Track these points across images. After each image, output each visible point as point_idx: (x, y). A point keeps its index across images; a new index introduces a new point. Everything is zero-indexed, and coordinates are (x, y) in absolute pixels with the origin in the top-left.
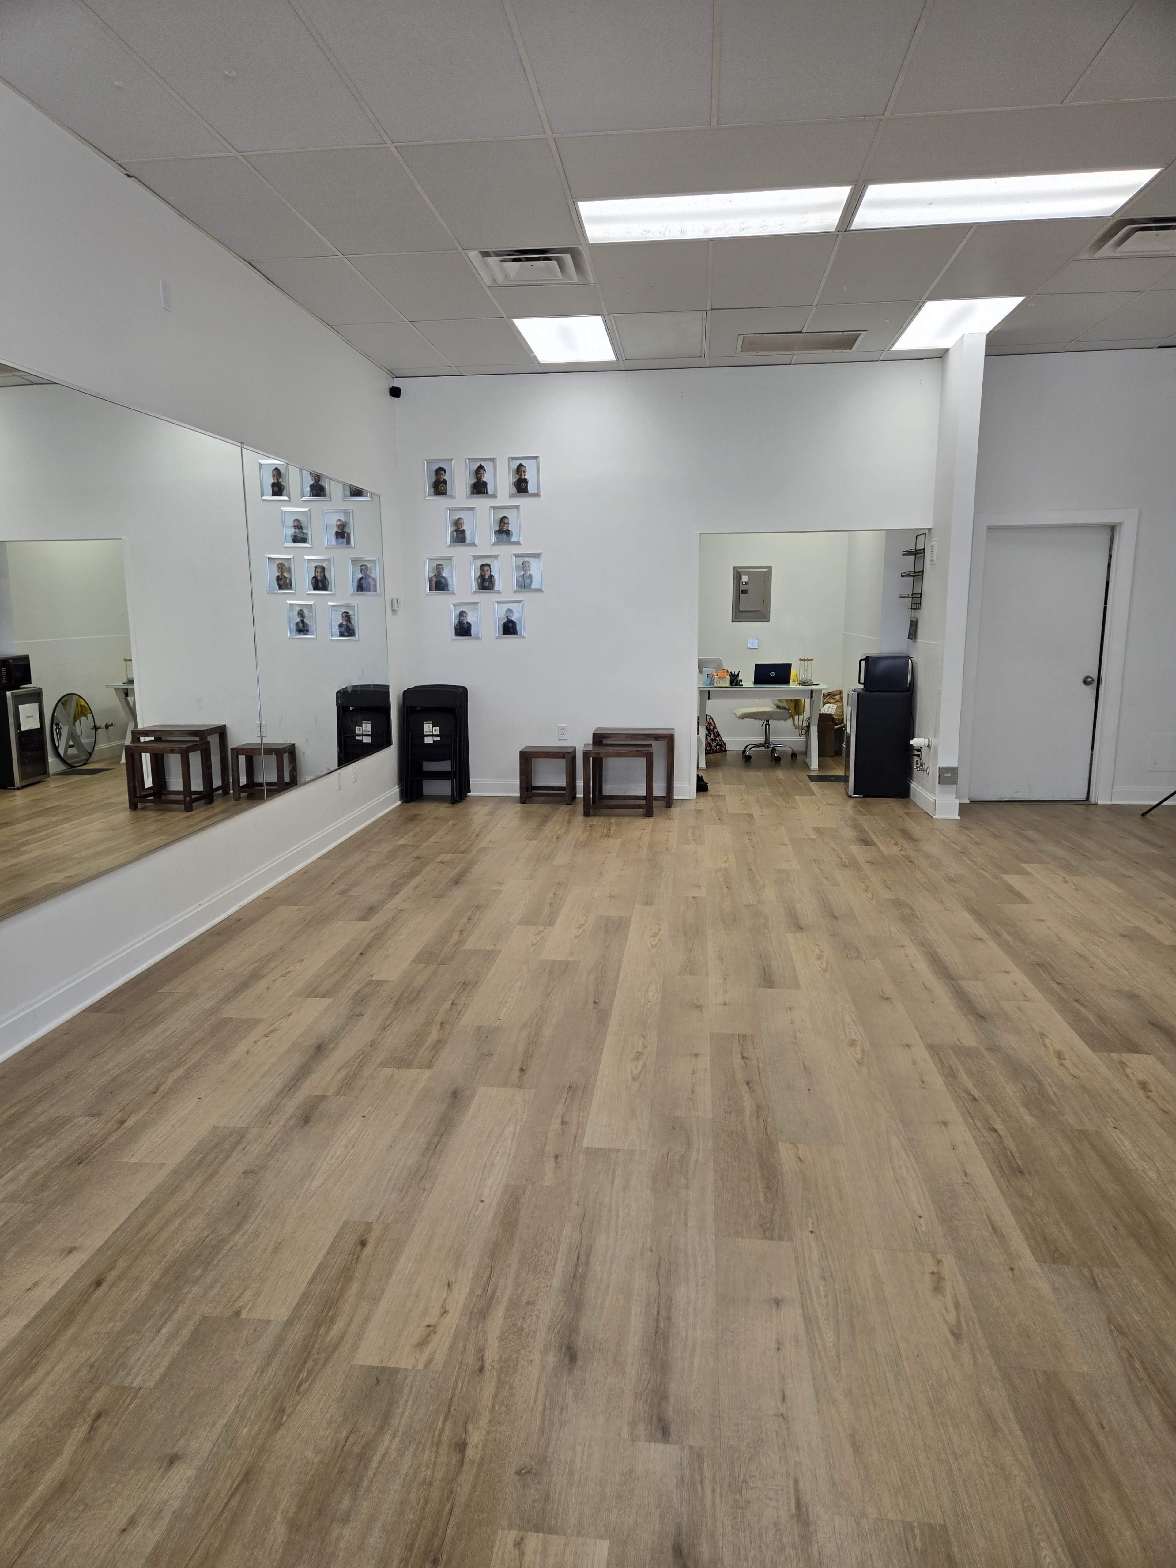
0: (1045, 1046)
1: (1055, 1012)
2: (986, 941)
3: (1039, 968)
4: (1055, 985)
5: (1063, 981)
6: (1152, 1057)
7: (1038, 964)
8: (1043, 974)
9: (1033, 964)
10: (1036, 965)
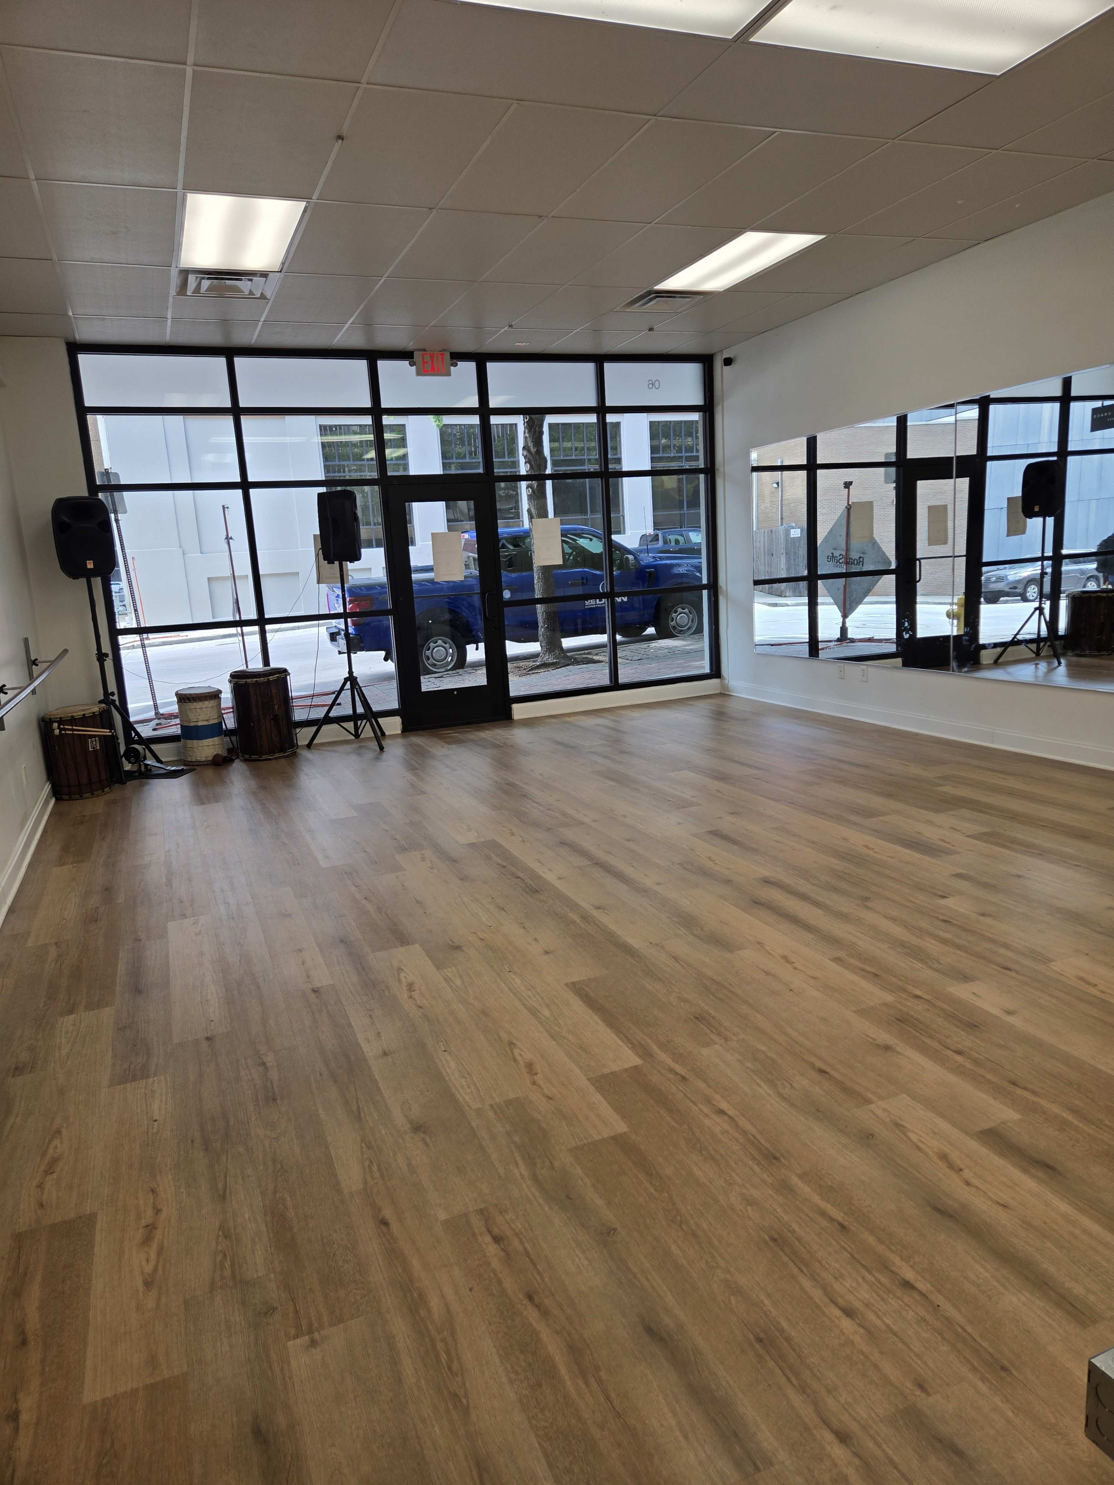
0: (521, 836)
1: (519, 856)
2: (592, 907)
3: (536, 888)
4: (521, 875)
5: (515, 880)
6: (461, 843)
7: (537, 891)
8: (531, 883)
9: (542, 891)
10: (538, 890)
